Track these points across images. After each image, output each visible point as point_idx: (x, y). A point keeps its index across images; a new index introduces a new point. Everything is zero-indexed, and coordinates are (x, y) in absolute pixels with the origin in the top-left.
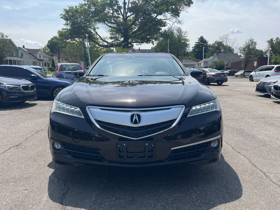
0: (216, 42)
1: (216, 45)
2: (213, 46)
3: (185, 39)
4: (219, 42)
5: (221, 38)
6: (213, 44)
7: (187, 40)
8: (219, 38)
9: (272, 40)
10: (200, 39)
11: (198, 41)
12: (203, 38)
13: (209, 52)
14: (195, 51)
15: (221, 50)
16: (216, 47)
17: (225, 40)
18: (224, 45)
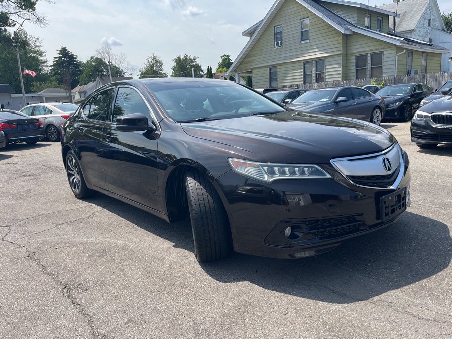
0: (92, 58)
1: (94, 64)
2: (88, 65)
3: (38, 51)
4: (97, 58)
5: (100, 53)
6: (88, 62)
7: (41, 54)
8: (97, 51)
9: (179, 58)
10: (61, 51)
11: (58, 56)
12: (66, 50)
13: (84, 75)
14: (56, 73)
15: (103, 71)
16: (95, 66)
17: (107, 55)
18: (106, 63)
